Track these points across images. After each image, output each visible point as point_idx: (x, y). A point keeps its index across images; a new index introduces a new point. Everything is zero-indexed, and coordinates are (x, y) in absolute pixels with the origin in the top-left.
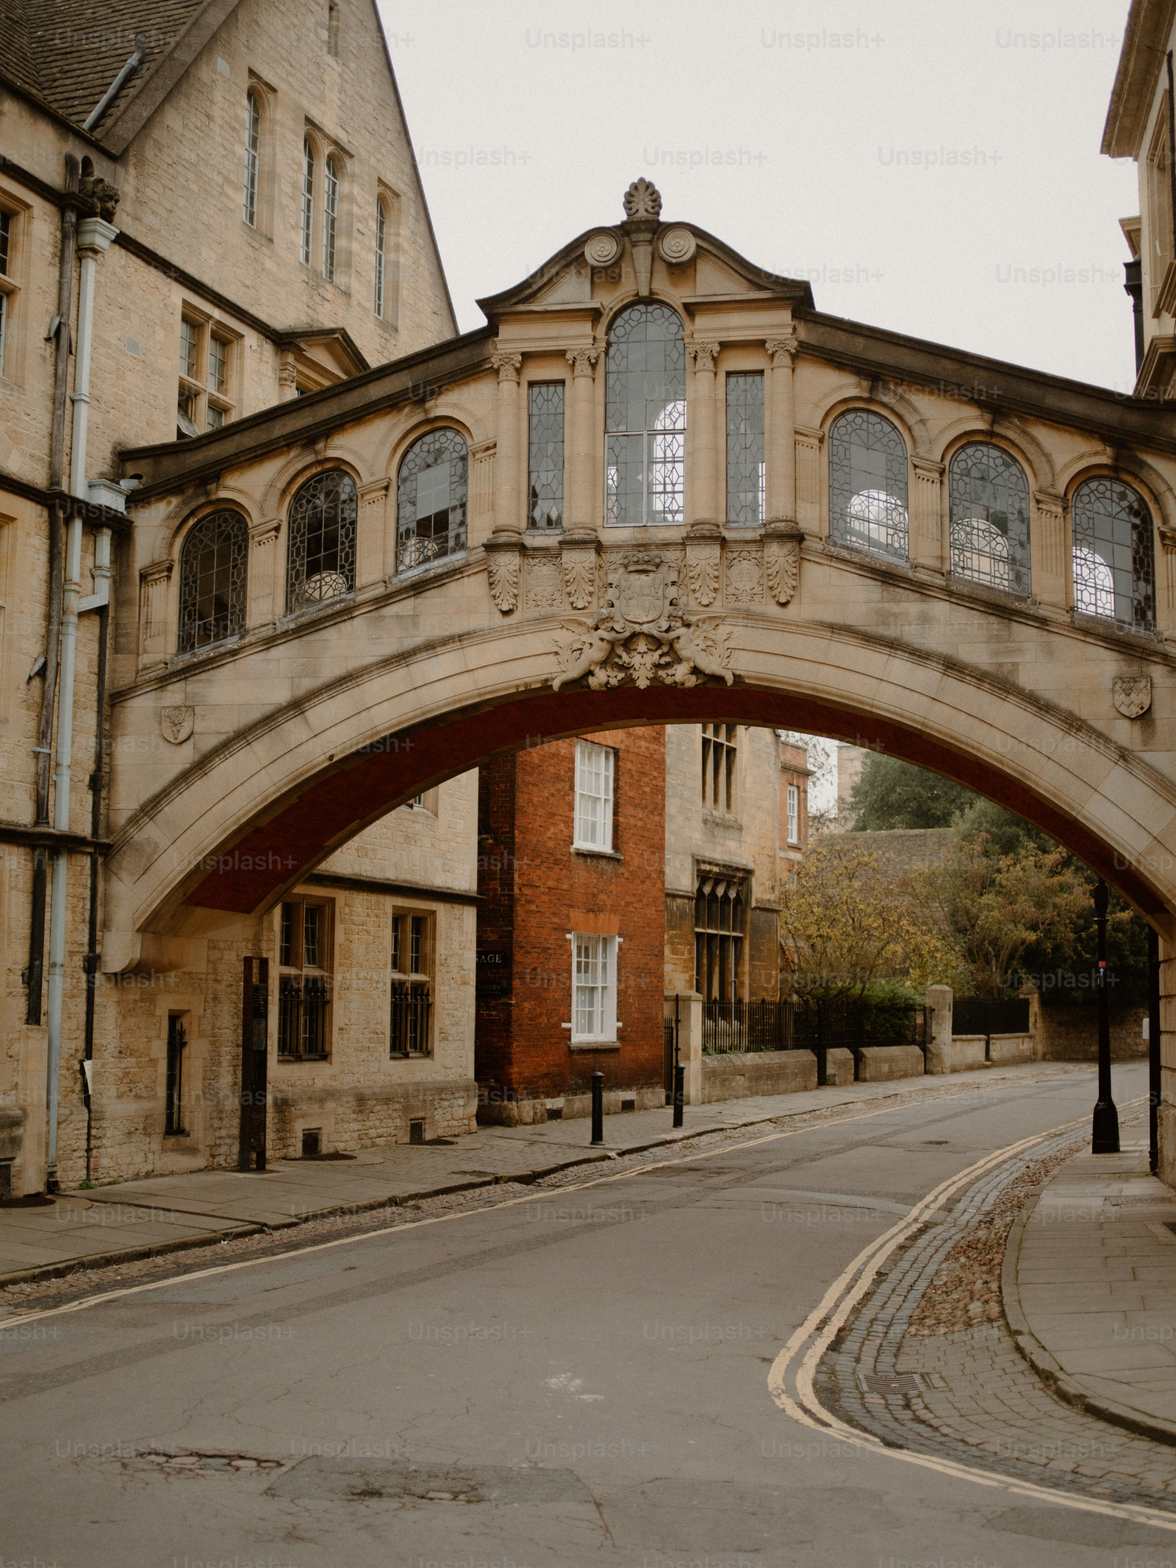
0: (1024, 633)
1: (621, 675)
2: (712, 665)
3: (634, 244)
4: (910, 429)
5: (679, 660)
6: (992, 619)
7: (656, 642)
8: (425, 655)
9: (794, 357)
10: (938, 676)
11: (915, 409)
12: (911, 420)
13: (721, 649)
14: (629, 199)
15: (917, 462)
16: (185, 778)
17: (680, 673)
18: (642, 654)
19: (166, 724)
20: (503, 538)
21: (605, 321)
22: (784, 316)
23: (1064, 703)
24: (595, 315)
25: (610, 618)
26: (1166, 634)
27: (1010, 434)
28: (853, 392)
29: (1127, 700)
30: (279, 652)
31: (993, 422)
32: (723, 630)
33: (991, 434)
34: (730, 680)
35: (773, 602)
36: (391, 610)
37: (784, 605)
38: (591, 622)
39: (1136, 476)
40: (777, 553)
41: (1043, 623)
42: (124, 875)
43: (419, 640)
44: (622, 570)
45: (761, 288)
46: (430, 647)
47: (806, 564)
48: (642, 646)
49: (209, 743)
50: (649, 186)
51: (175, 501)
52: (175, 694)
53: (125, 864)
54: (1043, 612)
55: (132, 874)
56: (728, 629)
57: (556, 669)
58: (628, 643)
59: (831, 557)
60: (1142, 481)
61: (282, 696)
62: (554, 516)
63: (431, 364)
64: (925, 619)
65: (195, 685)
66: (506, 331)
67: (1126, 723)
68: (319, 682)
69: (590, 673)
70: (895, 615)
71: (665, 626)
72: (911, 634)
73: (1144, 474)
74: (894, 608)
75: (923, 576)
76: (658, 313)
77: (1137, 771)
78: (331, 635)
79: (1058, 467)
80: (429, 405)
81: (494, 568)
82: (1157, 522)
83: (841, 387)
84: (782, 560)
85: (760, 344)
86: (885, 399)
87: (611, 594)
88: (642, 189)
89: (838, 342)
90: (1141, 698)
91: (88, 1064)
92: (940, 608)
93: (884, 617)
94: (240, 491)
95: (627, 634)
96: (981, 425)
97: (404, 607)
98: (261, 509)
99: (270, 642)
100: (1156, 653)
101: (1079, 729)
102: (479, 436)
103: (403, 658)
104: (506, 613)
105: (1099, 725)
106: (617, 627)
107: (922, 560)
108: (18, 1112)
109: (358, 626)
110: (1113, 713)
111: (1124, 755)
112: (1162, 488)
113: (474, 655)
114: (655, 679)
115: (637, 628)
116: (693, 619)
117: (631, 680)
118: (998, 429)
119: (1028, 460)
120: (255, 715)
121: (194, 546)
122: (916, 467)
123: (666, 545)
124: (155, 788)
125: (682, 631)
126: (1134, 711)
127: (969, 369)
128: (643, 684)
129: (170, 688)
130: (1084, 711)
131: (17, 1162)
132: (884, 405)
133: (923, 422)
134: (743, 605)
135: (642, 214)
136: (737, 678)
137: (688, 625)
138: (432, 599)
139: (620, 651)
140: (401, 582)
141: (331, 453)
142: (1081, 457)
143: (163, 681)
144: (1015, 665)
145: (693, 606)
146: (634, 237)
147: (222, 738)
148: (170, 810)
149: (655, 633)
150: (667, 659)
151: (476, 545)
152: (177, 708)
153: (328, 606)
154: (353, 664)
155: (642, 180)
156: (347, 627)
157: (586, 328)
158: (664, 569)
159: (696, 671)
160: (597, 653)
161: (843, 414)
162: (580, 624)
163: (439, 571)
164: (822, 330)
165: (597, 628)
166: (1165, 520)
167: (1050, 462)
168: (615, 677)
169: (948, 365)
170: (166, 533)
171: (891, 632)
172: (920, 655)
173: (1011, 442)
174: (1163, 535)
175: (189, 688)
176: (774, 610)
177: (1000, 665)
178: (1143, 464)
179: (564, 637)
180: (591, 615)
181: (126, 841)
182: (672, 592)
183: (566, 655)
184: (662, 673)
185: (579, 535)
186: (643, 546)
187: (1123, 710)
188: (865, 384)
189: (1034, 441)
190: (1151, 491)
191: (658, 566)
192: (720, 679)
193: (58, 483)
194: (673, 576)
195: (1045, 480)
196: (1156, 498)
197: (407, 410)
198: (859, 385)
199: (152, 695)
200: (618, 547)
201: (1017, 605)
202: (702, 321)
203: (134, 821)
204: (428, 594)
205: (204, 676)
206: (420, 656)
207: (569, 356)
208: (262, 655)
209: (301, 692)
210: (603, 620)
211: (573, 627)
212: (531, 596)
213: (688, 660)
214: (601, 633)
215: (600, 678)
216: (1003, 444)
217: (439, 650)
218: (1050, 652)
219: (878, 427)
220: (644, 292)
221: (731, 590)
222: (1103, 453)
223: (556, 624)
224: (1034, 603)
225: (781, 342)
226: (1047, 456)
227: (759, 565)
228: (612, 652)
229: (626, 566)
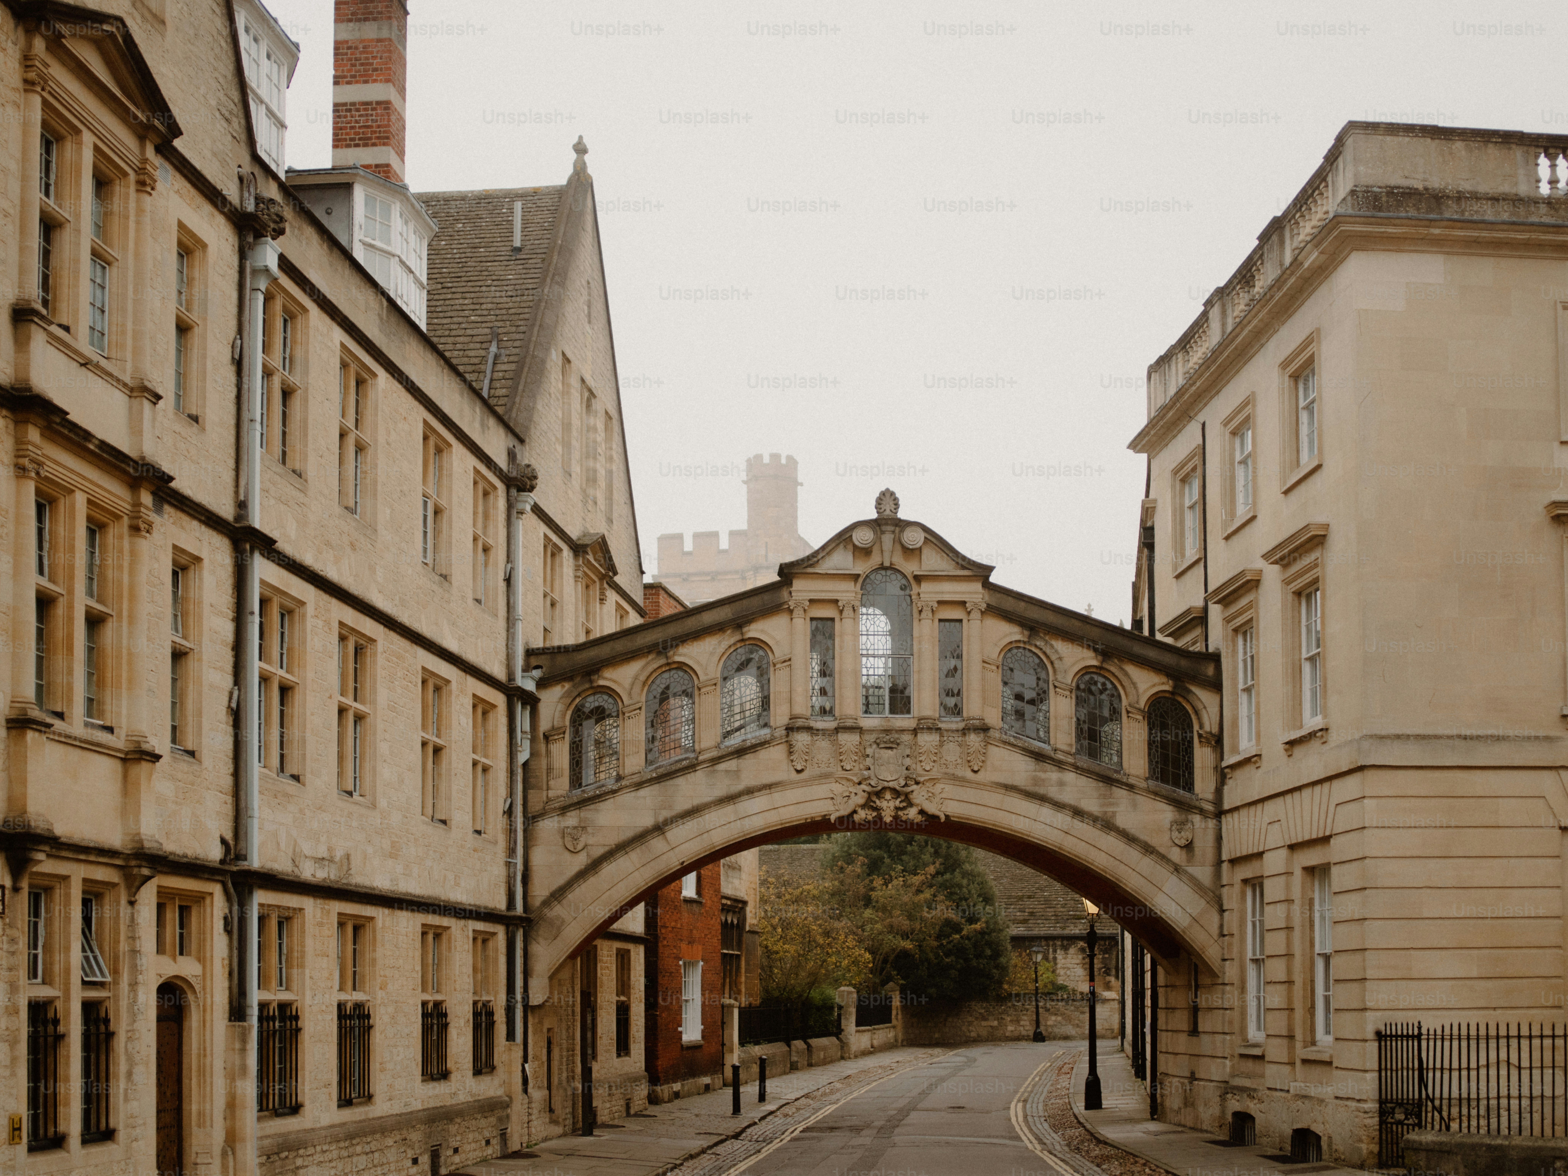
0: (1120, 793)
1: (875, 814)
2: (932, 808)
3: (883, 532)
4: (1052, 663)
5: (911, 805)
6: (1101, 784)
7: (896, 793)
8: (746, 797)
9: (982, 613)
10: (1069, 819)
11: (1056, 651)
12: (1054, 657)
13: (937, 799)
14: (879, 502)
15: (1057, 684)
16: (582, 875)
17: (912, 814)
18: (888, 801)
19: (568, 839)
20: (800, 723)
21: (861, 580)
22: (977, 586)
23: (1143, 837)
24: (856, 577)
25: (869, 778)
26: (1200, 796)
27: (1112, 669)
28: (1018, 637)
29: (1179, 836)
30: (645, 792)
31: (1103, 661)
32: (939, 786)
33: (1101, 668)
34: (943, 819)
35: (969, 770)
36: (722, 766)
37: (975, 772)
38: (856, 780)
39: (1184, 698)
40: (974, 739)
41: (1131, 787)
42: (541, 940)
43: (740, 787)
44: (875, 746)
45: (963, 568)
46: (749, 792)
47: (990, 746)
48: (888, 796)
49: (598, 852)
50: (892, 494)
51: (567, 686)
52: (571, 819)
53: (541, 932)
54: (1132, 781)
55: (546, 939)
56: (942, 786)
57: (832, 808)
58: (879, 794)
59: (1005, 743)
60: (1188, 701)
61: (647, 821)
62: (828, 708)
63: (744, 602)
64: (1061, 784)
65: (587, 813)
66: (798, 585)
67: (1178, 849)
68: (673, 813)
69: (855, 812)
70: (1043, 780)
71: (903, 783)
72: (1053, 792)
73: (1190, 697)
74: (1042, 775)
75: (1060, 756)
76: (893, 577)
77: (1184, 878)
78: (681, 781)
79: (1141, 691)
80: (745, 629)
81: (794, 743)
82: (1196, 727)
83: (1011, 634)
84: (977, 744)
85: (963, 603)
86: (1038, 643)
87: (869, 762)
88: (888, 495)
89: (1009, 604)
90: (1187, 835)
91: (526, 1066)
92: (1070, 777)
93: (1036, 781)
94: (614, 681)
95: (880, 788)
96: (1095, 663)
97: (731, 765)
98: (630, 694)
99: (639, 785)
100: (1196, 807)
101: (1152, 853)
102: (779, 653)
103: (731, 799)
104: (799, 772)
105: (1162, 850)
106: (873, 783)
107: (1059, 746)
108: (507, 1099)
109: (699, 776)
110: (1170, 843)
111: (1177, 869)
112: (1200, 706)
113: (777, 797)
114: (896, 818)
115: (886, 784)
116: (921, 779)
117: (880, 817)
118: (1105, 666)
119: (1122, 685)
120: (629, 834)
121: (579, 716)
122: (1055, 687)
123: (902, 731)
124: (561, 881)
125: (915, 787)
126: (1183, 842)
127: (1088, 626)
128: (888, 819)
129: (568, 814)
130: (1154, 842)
131: (509, 1130)
132: (1036, 646)
133: (1060, 659)
134: (951, 771)
135: (888, 512)
136: (947, 816)
137: (917, 783)
138: (748, 761)
139: (874, 798)
140: (727, 747)
141: (677, 659)
142: (1154, 686)
143: (564, 810)
144: (1114, 813)
145: (920, 770)
146: (884, 528)
147: (607, 849)
148: (572, 896)
149: (898, 788)
150: (904, 804)
151: (778, 725)
152: (575, 828)
153: (677, 762)
154: (696, 802)
155: (887, 490)
156: (691, 777)
157: (849, 586)
158: (901, 747)
159: (922, 812)
160: (860, 799)
161: (1010, 650)
162: (848, 780)
163: (753, 741)
164: (999, 595)
165: (860, 783)
166: (1201, 726)
167: (1136, 688)
168: (870, 815)
169: (1077, 624)
170: (560, 707)
171: (1041, 791)
172: (1059, 806)
173: (1113, 674)
174: (1200, 736)
175: (582, 814)
176: (969, 775)
177: (1106, 812)
178: (1190, 691)
179: (838, 788)
180: (856, 775)
181: (542, 918)
182: (908, 762)
183: (839, 799)
184: (900, 813)
185: (850, 723)
186: (887, 731)
187: (1176, 841)
188: (1026, 633)
189: (1126, 674)
190: (1193, 707)
191: (898, 744)
192: (937, 817)
193: (514, 680)
194: (908, 752)
195: (1133, 698)
196: (1197, 713)
197: (729, 632)
198: (1022, 633)
199: (556, 818)
200: (871, 731)
201: (1115, 776)
202: (926, 587)
203: (547, 903)
204: (747, 756)
205: (592, 807)
206: (742, 798)
207: (840, 604)
208: (633, 794)
209: (661, 819)
210: (866, 779)
211: (844, 782)
212: (815, 760)
213: (917, 805)
214: (863, 787)
215: (862, 815)
216: (1107, 674)
217: (756, 794)
218: (1135, 806)
219: (1031, 660)
220: (887, 564)
221: (943, 761)
222: (1168, 683)
223: (833, 780)
224: (1125, 774)
225: (976, 604)
226: (1134, 684)
227: (960, 745)
228: (869, 799)
229: (878, 744)
